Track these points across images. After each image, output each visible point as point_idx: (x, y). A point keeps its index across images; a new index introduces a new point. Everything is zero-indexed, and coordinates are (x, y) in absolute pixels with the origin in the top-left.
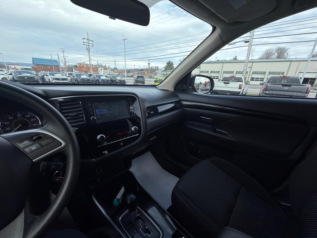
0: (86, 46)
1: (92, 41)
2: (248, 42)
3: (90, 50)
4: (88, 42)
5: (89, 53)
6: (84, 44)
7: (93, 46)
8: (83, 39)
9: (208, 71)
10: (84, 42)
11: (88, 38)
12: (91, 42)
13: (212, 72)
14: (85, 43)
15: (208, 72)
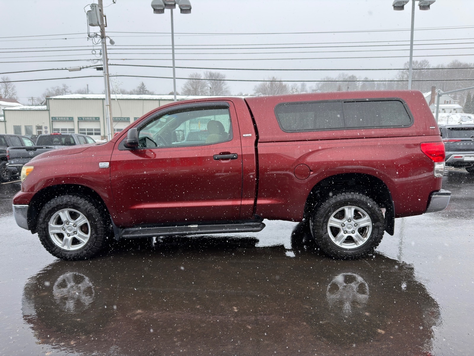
2: (101, 69)
9: (72, 118)
13: (81, 119)
15: (71, 120)
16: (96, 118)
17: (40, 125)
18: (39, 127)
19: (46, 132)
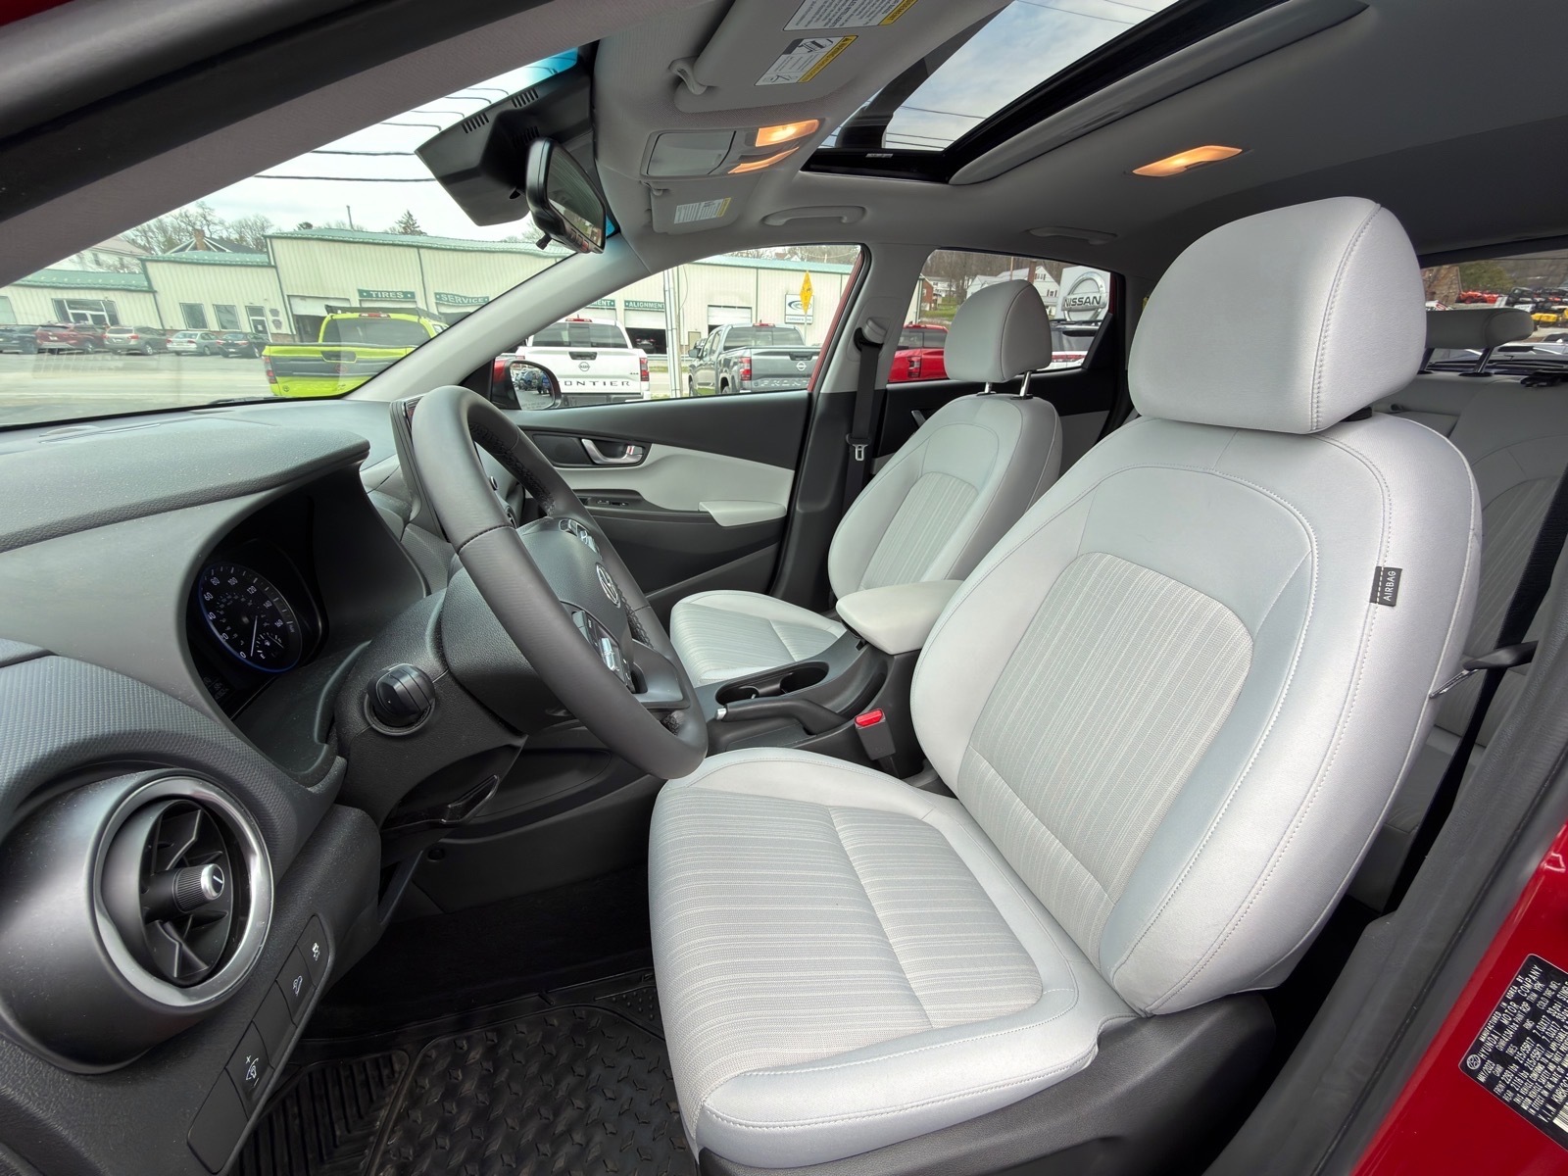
13: (366, 296)
16: (405, 294)
17: (257, 304)
18: (255, 311)
19: (278, 324)
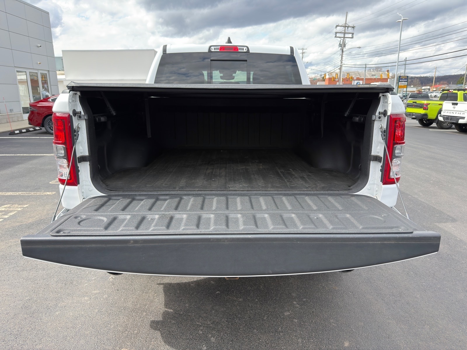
0: (339, 39)
1: (353, 27)
3: (345, 46)
4: (345, 30)
5: (343, 52)
6: (336, 37)
7: (352, 38)
8: (337, 26)
10: (336, 33)
11: (346, 24)
12: (350, 30)
14: (338, 35)
